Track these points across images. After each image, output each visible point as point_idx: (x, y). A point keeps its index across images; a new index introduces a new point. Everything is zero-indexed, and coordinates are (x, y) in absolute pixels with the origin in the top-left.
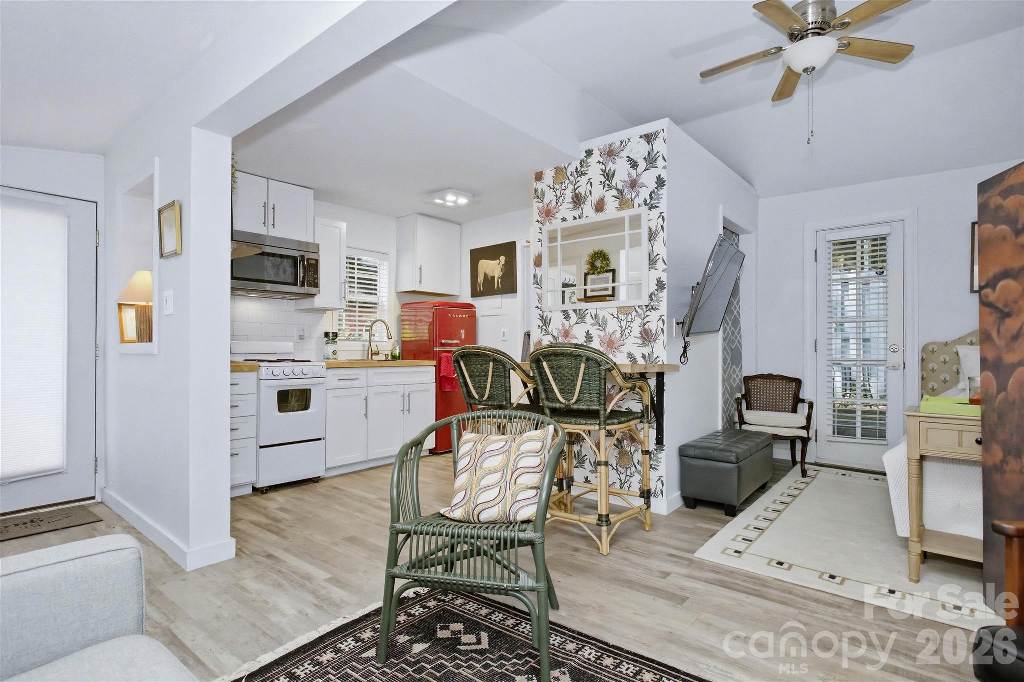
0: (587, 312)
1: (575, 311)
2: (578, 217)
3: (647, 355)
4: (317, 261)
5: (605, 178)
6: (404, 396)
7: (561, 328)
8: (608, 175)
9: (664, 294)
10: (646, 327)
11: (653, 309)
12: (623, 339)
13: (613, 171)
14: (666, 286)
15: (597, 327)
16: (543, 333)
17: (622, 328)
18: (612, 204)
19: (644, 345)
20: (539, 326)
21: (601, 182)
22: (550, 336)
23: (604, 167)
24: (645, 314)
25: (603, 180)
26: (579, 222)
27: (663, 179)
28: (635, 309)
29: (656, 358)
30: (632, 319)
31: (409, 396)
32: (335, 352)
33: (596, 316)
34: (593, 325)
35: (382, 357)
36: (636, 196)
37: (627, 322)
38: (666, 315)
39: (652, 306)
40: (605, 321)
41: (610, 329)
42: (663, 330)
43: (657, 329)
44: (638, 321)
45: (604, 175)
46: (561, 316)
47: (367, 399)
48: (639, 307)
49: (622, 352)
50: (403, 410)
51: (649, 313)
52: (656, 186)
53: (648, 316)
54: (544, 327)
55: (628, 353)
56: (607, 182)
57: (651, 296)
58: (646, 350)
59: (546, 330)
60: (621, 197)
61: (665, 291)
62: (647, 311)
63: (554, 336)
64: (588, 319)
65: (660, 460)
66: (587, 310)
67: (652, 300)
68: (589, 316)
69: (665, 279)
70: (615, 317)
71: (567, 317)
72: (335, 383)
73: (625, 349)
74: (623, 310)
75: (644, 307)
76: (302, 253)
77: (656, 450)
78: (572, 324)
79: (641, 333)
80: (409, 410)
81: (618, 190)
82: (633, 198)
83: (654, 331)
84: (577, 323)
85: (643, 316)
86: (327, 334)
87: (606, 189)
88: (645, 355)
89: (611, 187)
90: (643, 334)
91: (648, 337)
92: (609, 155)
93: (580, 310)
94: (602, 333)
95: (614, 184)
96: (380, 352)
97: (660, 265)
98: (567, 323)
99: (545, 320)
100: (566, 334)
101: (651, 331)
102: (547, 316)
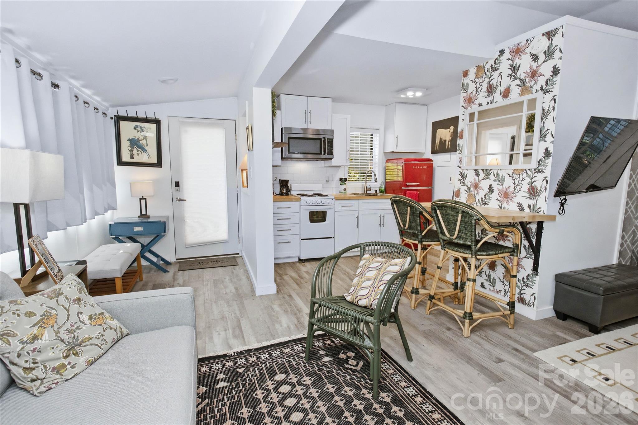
0: (491, 171)
1: (483, 170)
2: (490, 103)
3: (532, 206)
4: (332, 139)
5: (512, 71)
6: (380, 216)
7: (473, 182)
8: (514, 68)
9: (549, 161)
10: (533, 185)
11: (540, 171)
12: (515, 192)
13: (518, 65)
14: (552, 155)
15: (497, 182)
16: (461, 184)
17: (515, 184)
18: (515, 91)
19: (530, 198)
20: (459, 179)
21: (509, 74)
22: (466, 186)
23: (511, 63)
24: (533, 175)
25: (510, 72)
26: (491, 106)
27: (558, 68)
28: (526, 171)
29: (539, 209)
30: (523, 178)
31: (384, 216)
32: (345, 189)
33: (497, 174)
34: (494, 181)
35: (373, 192)
36: (534, 84)
37: (519, 180)
38: (549, 177)
39: (539, 169)
40: (503, 179)
41: (506, 185)
42: (546, 188)
43: (541, 187)
44: (528, 180)
45: (511, 69)
46: (474, 173)
47: (358, 217)
48: (529, 169)
49: (513, 202)
50: (380, 225)
51: (536, 174)
52: (552, 74)
53: (535, 177)
54: (462, 180)
55: (518, 203)
56: (513, 74)
57: (539, 162)
58: (532, 202)
59: (463, 182)
60: (522, 85)
61: (551, 158)
62: (535, 173)
63: (468, 187)
64: (492, 177)
65: (534, 282)
66: (491, 170)
67: (539, 164)
68: (492, 174)
69: (551, 149)
70: (510, 176)
71: (477, 174)
72: (340, 208)
73: (516, 200)
74: (517, 172)
75: (533, 170)
76: (324, 136)
77: (532, 274)
78: (480, 179)
79: (529, 189)
80: (383, 225)
81: (521, 80)
82: (532, 85)
83: (539, 188)
84: (483, 179)
85: (531, 177)
86: (341, 179)
87: (512, 79)
88: (530, 206)
89: (515, 78)
90: (531, 190)
91: (534, 192)
92: (516, 53)
93: (486, 170)
94: (500, 187)
95: (518, 75)
96: (372, 189)
97: (549, 138)
98: (477, 178)
99: (463, 176)
100: (476, 186)
101: (537, 188)
102: (464, 173)
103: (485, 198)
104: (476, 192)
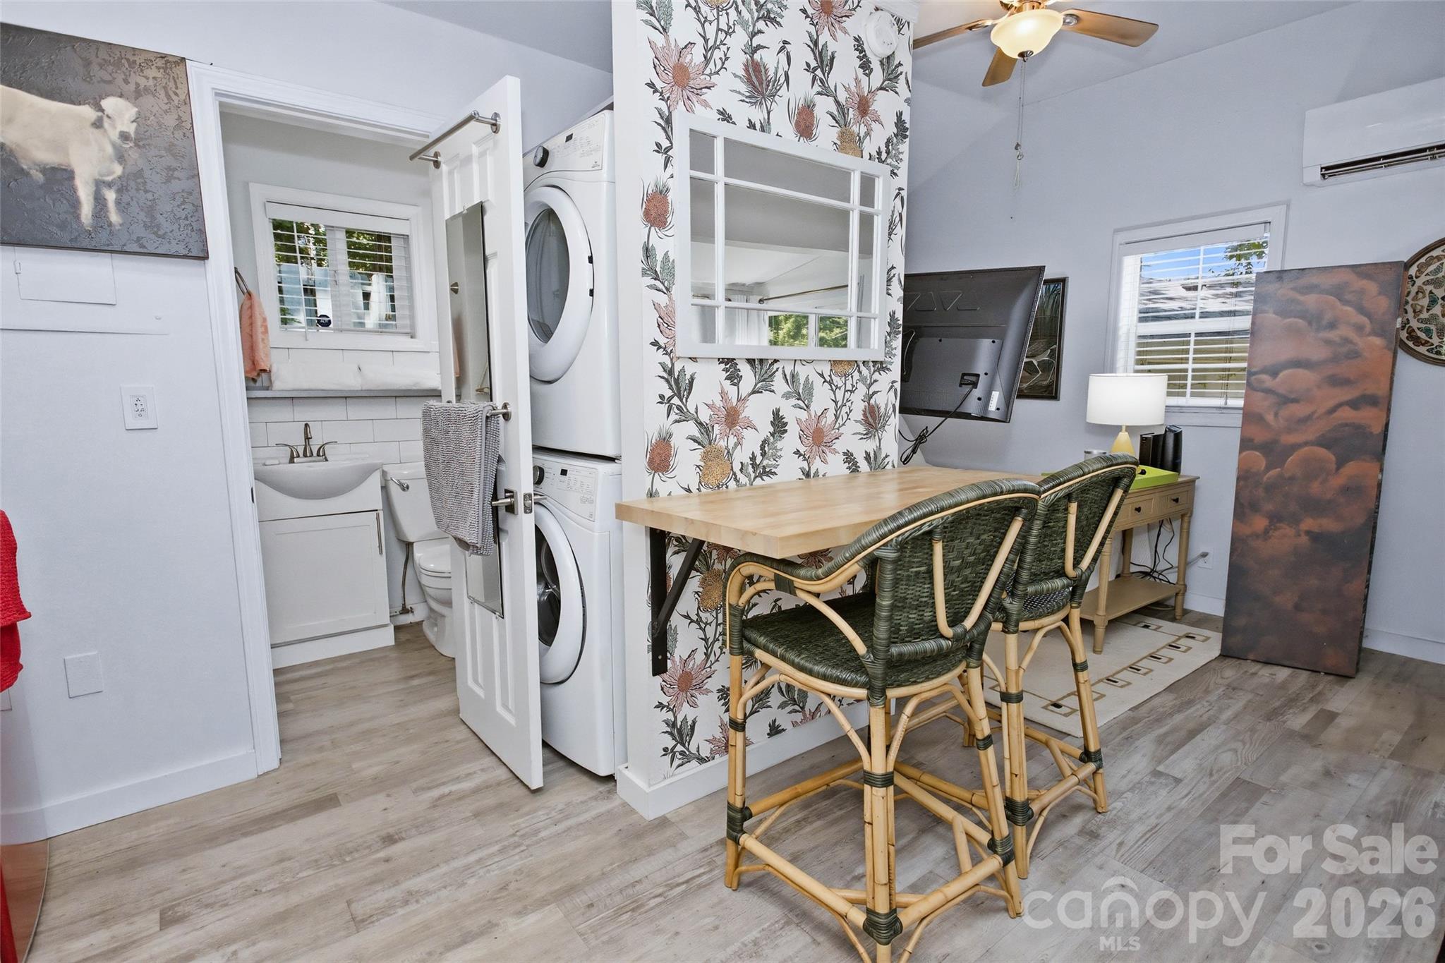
0: (776, 366)
1: (751, 362)
2: (758, 126)
3: (873, 454)
5: (815, 60)
7: (719, 403)
8: (819, 56)
9: (897, 344)
10: (871, 401)
11: (883, 368)
12: (837, 426)
13: (828, 54)
14: (901, 328)
15: (794, 401)
16: (673, 417)
17: (836, 402)
18: (826, 132)
19: (868, 436)
20: (662, 397)
21: (807, 65)
22: (691, 424)
23: (814, 32)
24: (871, 378)
25: (812, 61)
27: (905, 122)
28: (858, 366)
29: (882, 458)
30: (853, 386)
33: (793, 376)
34: (787, 396)
36: (866, 135)
37: (846, 391)
38: (898, 381)
39: (881, 363)
40: (809, 387)
41: (816, 408)
42: (893, 407)
43: (887, 405)
44: (862, 390)
46: (719, 372)
48: (864, 362)
49: (835, 452)
51: (876, 376)
52: (895, 130)
53: (875, 381)
54: (676, 401)
55: (845, 454)
56: (818, 74)
58: (870, 445)
59: (679, 408)
60: (841, 123)
61: (898, 337)
62: (874, 371)
63: (701, 424)
64: (779, 384)
66: (776, 361)
68: (779, 375)
69: (899, 316)
70: (825, 381)
71: (734, 378)
73: (840, 446)
74: (840, 369)
75: (871, 364)
78: (744, 393)
79: (865, 412)
81: (838, 104)
83: (882, 410)
84: (754, 392)
85: (869, 382)
87: (816, 87)
88: (869, 455)
89: (825, 90)
90: (869, 415)
91: (875, 421)
92: (825, 11)
93: (761, 361)
94: (803, 415)
95: (830, 85)
97: (893, 289)
98: (732, 391)
99: (677, 381)
100: (732, 418)
101: (879, 408)
102: (683, 370)
103: (764, 454)
104: (733, 440)
